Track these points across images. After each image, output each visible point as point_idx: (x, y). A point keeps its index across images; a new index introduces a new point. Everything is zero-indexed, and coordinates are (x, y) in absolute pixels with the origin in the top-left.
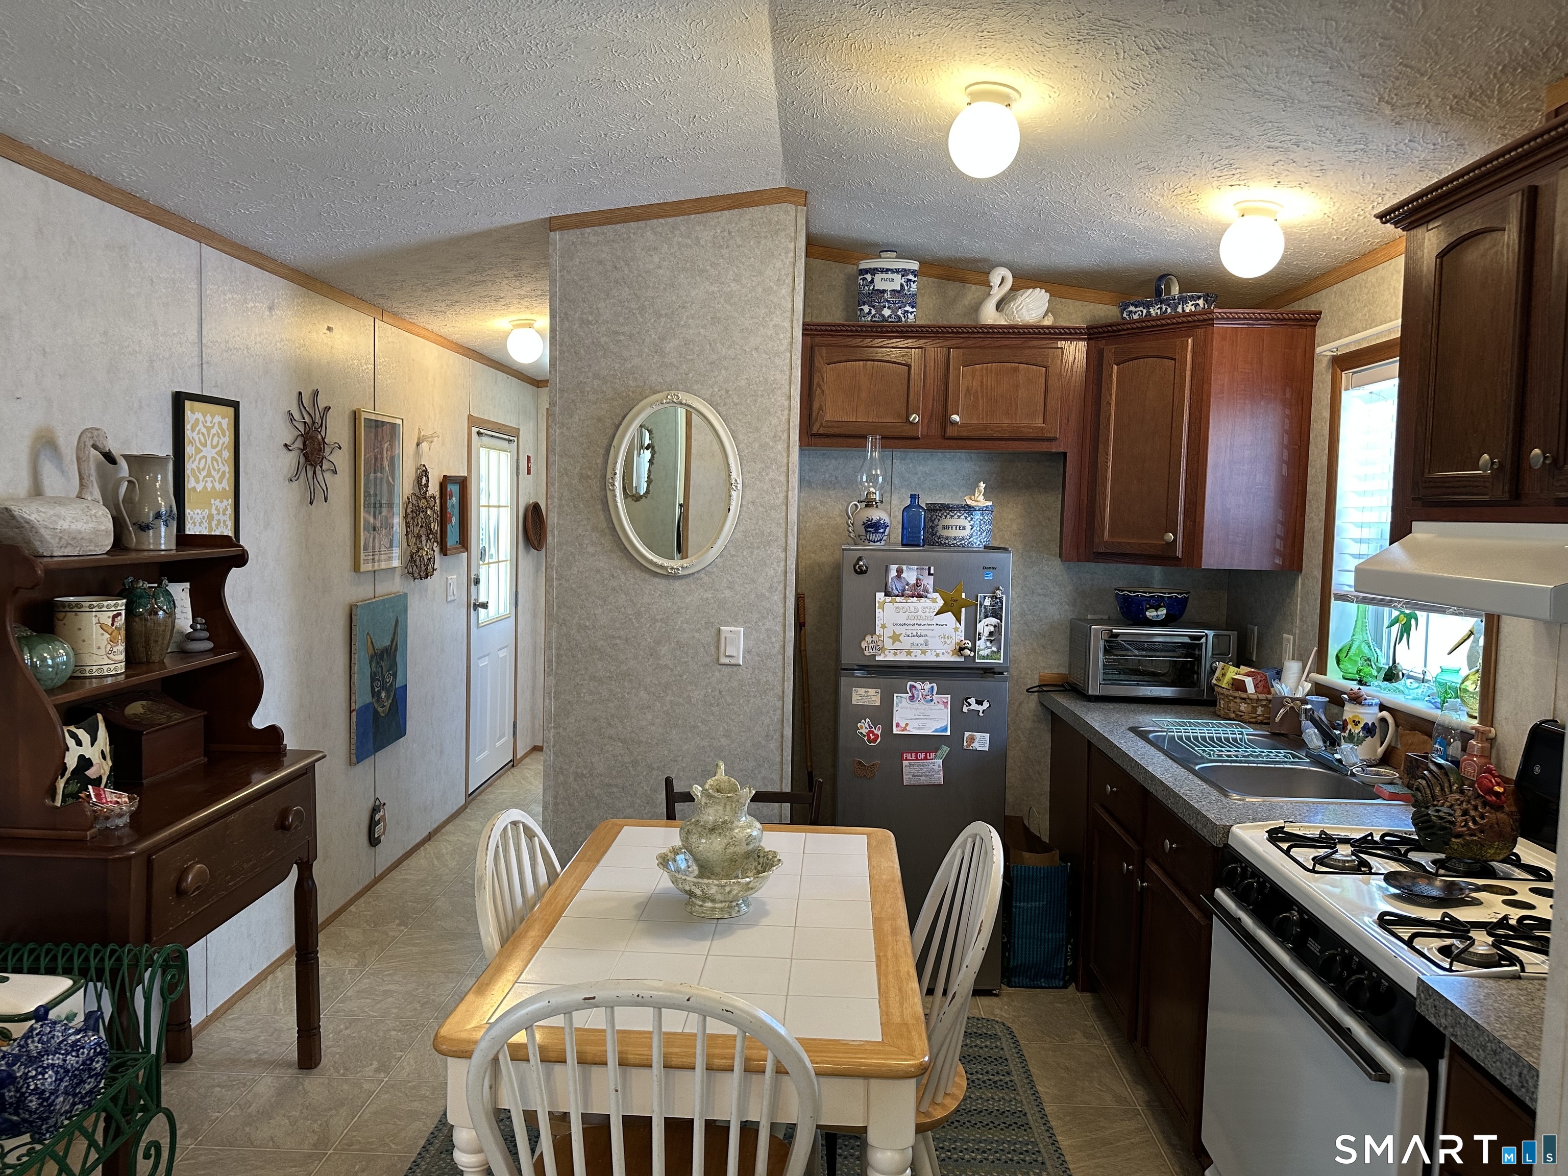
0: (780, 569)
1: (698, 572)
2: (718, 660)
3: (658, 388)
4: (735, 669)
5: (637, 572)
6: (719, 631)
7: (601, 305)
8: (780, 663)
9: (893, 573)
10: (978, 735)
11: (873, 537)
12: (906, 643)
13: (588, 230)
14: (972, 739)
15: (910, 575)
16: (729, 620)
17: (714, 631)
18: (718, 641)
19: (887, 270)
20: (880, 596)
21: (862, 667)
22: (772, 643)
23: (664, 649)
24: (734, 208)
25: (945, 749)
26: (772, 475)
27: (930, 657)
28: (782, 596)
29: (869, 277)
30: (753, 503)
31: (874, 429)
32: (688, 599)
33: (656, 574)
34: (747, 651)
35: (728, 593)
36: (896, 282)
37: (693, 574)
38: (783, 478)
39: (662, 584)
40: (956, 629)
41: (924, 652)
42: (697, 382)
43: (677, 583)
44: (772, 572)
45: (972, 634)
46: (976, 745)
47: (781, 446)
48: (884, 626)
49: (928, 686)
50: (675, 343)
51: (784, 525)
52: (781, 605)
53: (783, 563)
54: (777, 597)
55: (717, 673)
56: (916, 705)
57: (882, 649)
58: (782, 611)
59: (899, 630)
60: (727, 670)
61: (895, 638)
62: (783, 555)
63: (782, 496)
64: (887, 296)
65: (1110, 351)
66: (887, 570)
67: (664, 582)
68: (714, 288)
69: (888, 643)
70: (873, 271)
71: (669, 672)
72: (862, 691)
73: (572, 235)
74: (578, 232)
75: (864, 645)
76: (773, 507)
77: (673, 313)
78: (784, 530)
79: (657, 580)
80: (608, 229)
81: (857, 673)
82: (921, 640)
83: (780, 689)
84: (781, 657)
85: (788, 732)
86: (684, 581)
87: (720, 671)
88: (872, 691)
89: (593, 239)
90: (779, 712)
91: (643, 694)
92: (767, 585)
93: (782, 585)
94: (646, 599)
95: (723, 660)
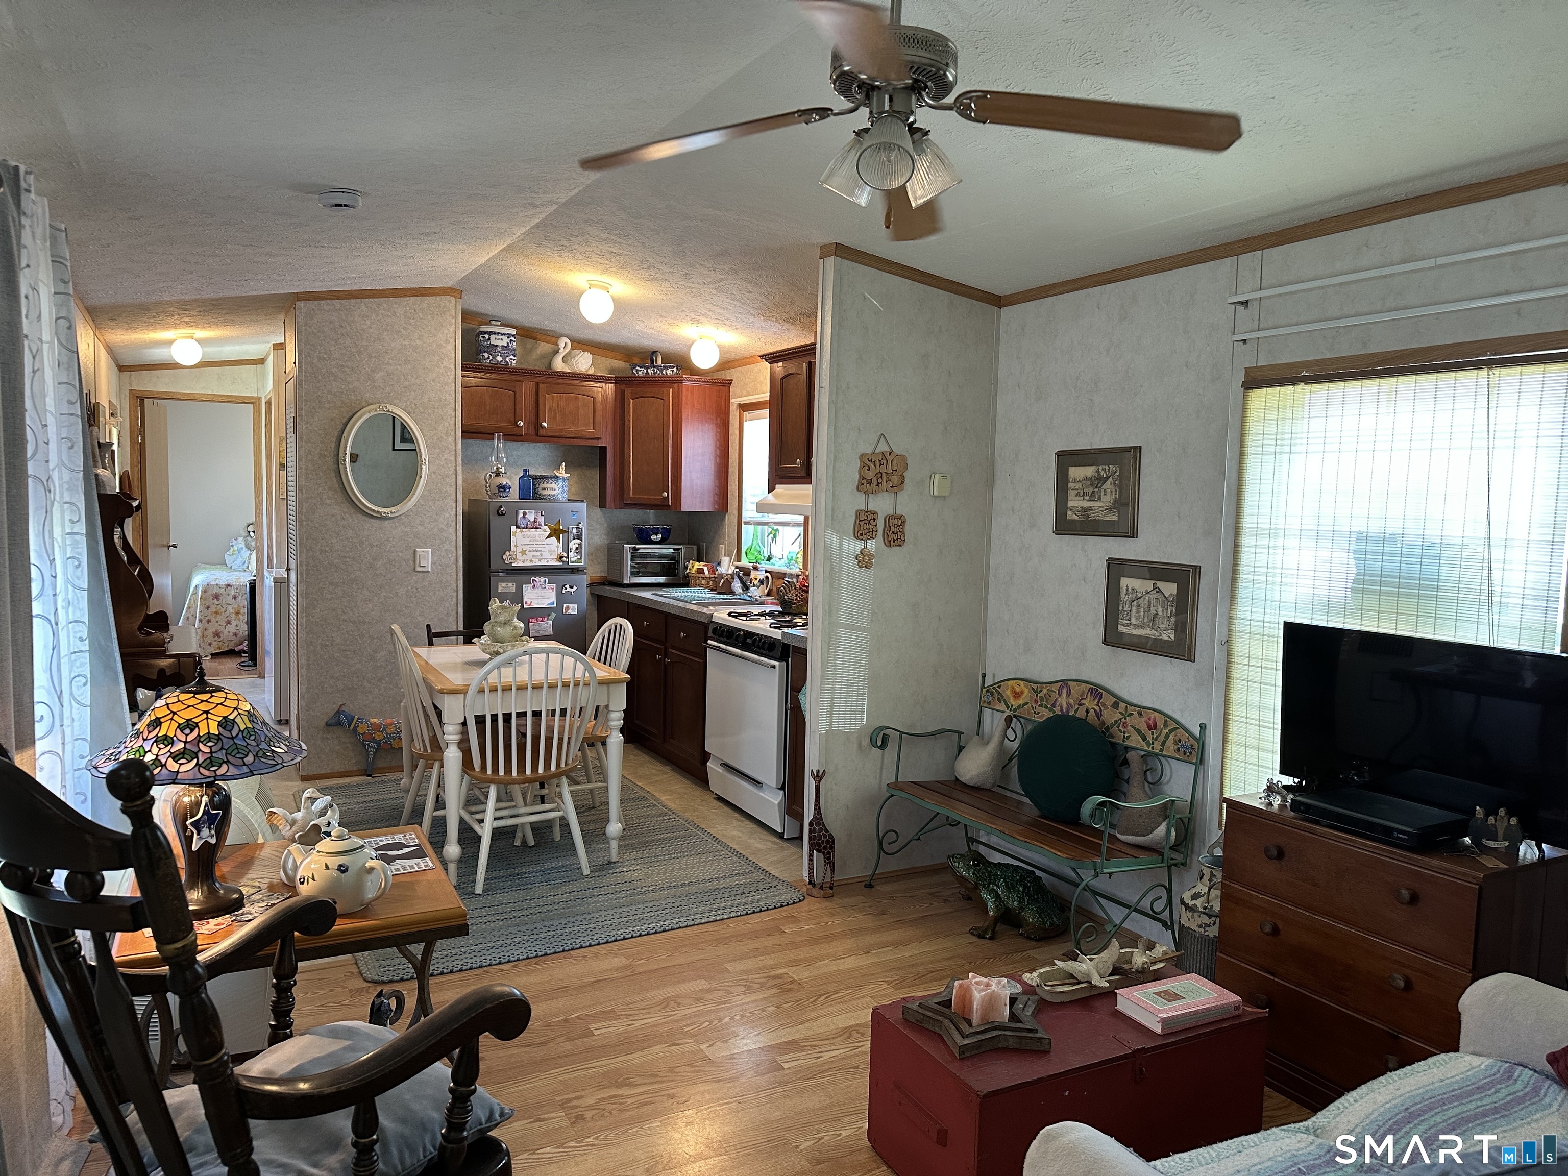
0: (453, 513)
1: (401, 515)
2: (415, 569)
3: (371, 401)
4: (426, 574)
5: (360, 516)
6: (415, 551)
7: (333, 348)
8: (454, 570)
9: (521, 515)
10: (571, 606)
11: (503, 494)
12: (530, 555)
13: (323, 302)
14: (568, 608)
15: (531, 516)
16: (422, 544)
17: (411, 551)
18: (415, 557)
19: (498, 334)
20: (513, 528)
22: (449, 558)
23: (378, 563)
24: (417, 296)
25: (554, 615)
26: (446, 456)
27: (543, 563)
28: (455, 530)
29: (487, 336)
30: (434, 473)
31: (498, 430)
32: (394, 532)
33: (373, 517)
34: (433, 563)
35: (420, 528)
36: (505, 341)
37: (398, 516)
40: (558, 547)
41: (540, 560)
42: (396, 398)
43: (387, 522)
44: (447, 515)
45: (568, 550)
46: (570, 612)
48: (516, 546)
49: (543, 579)
50: (381, 374)
51: (454, 486)
52: (454, 535)
54: (452, 530)
55: (414, 577)
56: (536, 591)
57: (515, 559)
58: (454, 538)
59: (525, 548)
60: (421, 575)
61: (523, 553)
62: (454, 505)
63: (452, 469)
64: (499, 349)
65: (628, 392)
66: (517, 513)
67: (378, 522)
68: (406, 342)
69: (519, 556)
70: (490, 333)
71: (383, 578)
73: (312, 305)
74: (316, 302)
75: (504, 557)
76: (447, 476)
77: (379, 356)
78: (454, 489)
79: (373, 520)
80: (337, 303)
81: (501, 574)
82: (538, 553)
83: (455, 585)
84: (454, 566)
85: (461, 611)
86: (391, 521)
87: (416, 576)
89: (325, 307)
90: (454, 599)
91: (366, 592)
92: (445, 523)
93: (454, 524)
94: (366, 533)
95: (418, 569)
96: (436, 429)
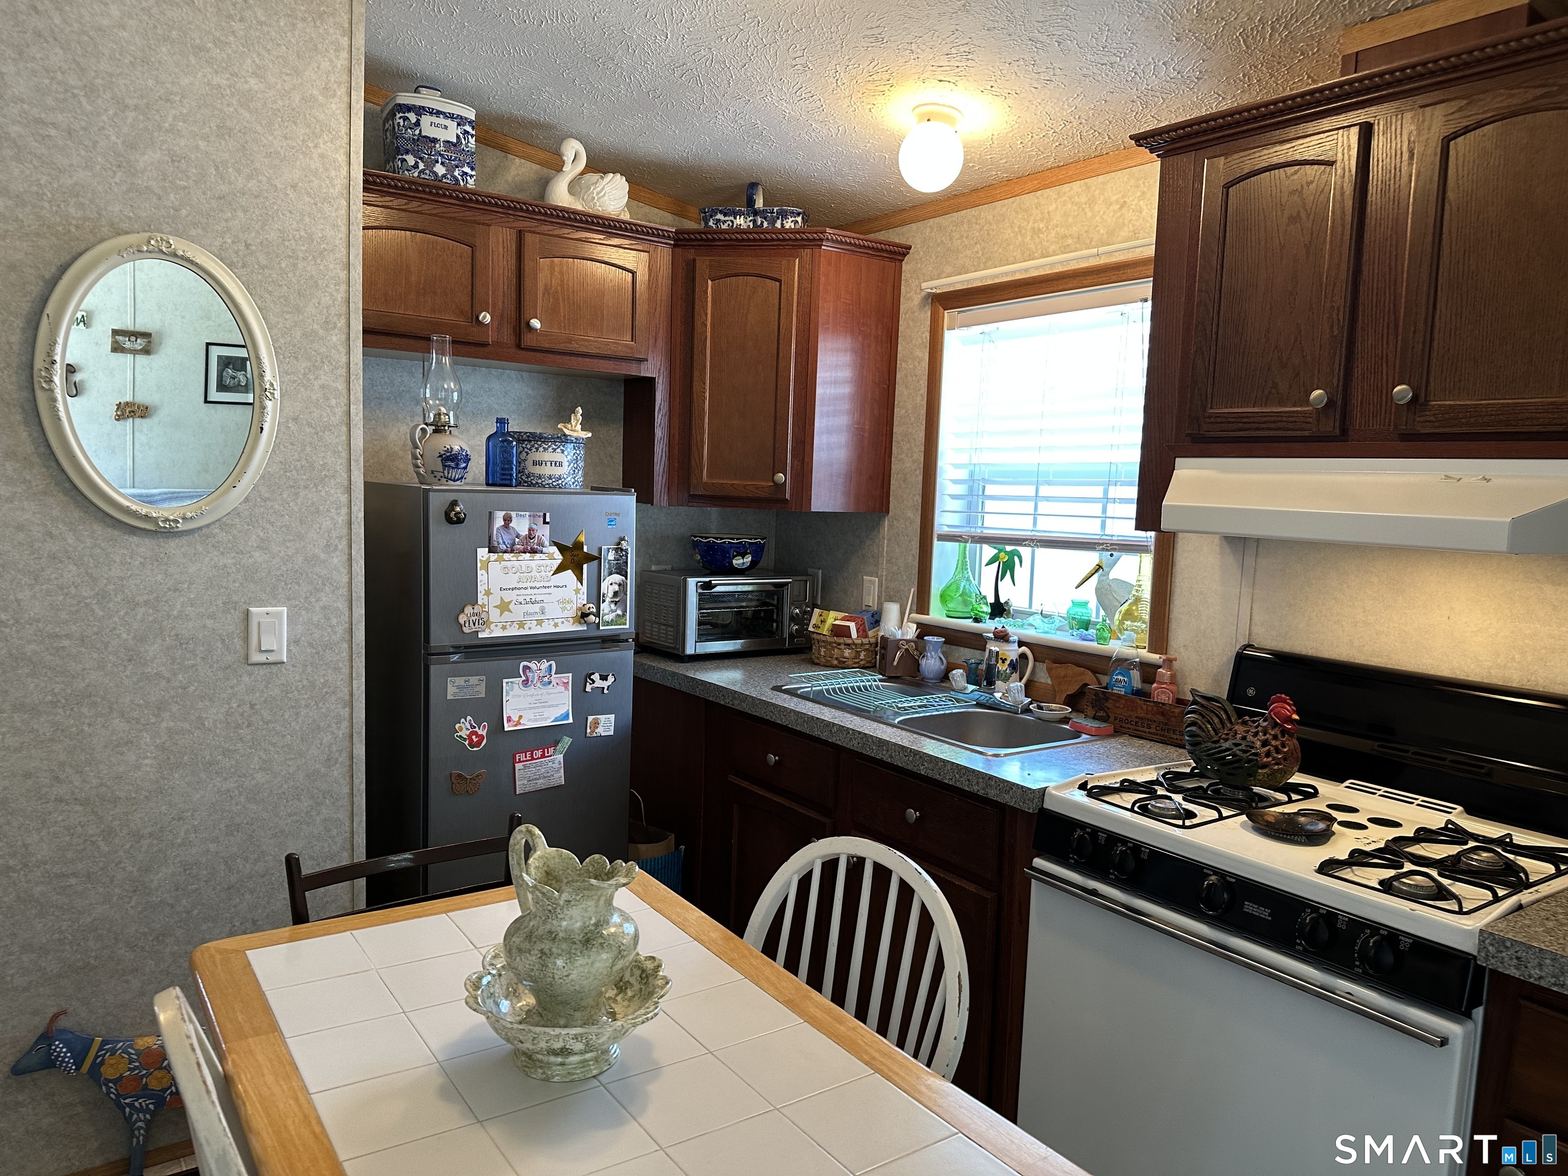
0: (342, 519)
1: (208, 526)
2: (247, 657)
3: (125, 226)
4: (274, 669)
5: (98, 527)
6: (247, 613)
8: (345, 654)
9: (499, 522)
10: (602, 718)
11: (454, 474)
12: (518, 612)
14: (596, 723)
15: (521, 525)
16: (264, 596)
17: (238, 615)
18: (246, 629)
19: (438, 113)
20: (483, 553)
21: (457, 649)
22: (332, 627)
23: (153, 649)
25: (567, 741)
26: (324, 379)
27: (547, 628)
28: (345, 557)
29: (412, 117)
30: (295, 419)
31: (440, 327)
32: (192, 569)
33: (134, 530)
34: (294, 641)
35: (259, 557)
36: (451, 132)
37: (200, 528)
38: (341, 386)
39: (144, 546)
40: (577, 591)
41: (540, 622)
42: (195, 225)
44: (327, 523)
45: (597, 597)
46: (601, 731)
47: (336, 338)
48: (488, 593)
49: (545, 665)
50: (153, 155)
51: (344, 454)
52: (345, 571)
53: (344, 511)
54: (337, 560)
55: (246, 678)
56: (531, 690)
57: (486, 623)
58: (345, 579)
59: (509, 596)
60: (262, 671)
61: (504, 607)
62: (344, 499)
63: (340, 411)
64: (440, 147)
65: (703, 264)
66: (491, 517)
67: (148, 542)
68: (221, 80)
69: (494, 615)
70: (420, 111)
71: (163, 683)
72: (460, 681)
75: (462, 618)
76: (328, 428)
78: (344, 461)
79: (135, 539)
81: (456, 658)
82: (536, 608)
83: (346, 691)
84: (345, 645)
85: (360, 750)
86: (184, 540)
87: (250, 674)
88: (474, 680)
90: (345, 724)
91: (117, 723)
92: (323, 542)
93: (345, 542)
94: (115, 572)
95: (257, 657)
96: (298, 310)
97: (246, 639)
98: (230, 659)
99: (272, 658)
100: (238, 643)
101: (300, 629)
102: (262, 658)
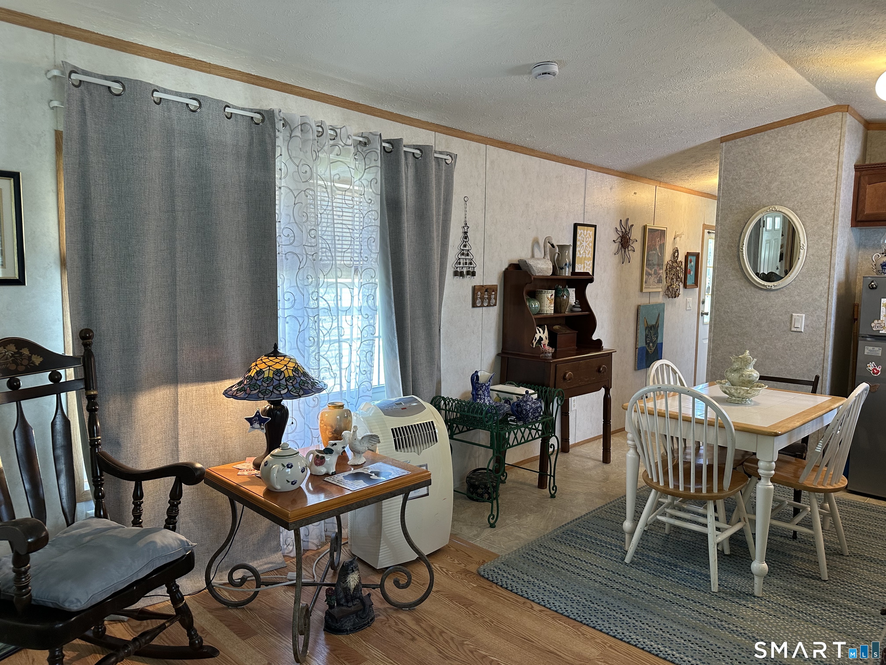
0: (826, 287)
2: (791, 329)
3: (766, 205)
4: (799, 333)
5: (752, 288)
7: (742, 171)
8: (824, 332)
13: (738, 140)
16: (798, 310)
17: (789, 315)
18: (791, 320)
21: (871, 336)
23: (763, 323)
24: (809, 119)
26: (823, 241)
32: (777, 300)
33: (761, 289)
34: (806, 326)
35: (797, 298)
38: (830, 243)
39: (764, 293)
42: (786, 200)
43: (772, 293)
47: (829, 227)
50: (776, 183)
53: (828, 284)
55: (790, 335)
60: (795, 334)
62: (828, 280)
63: (828, 251)
68: (797, 157)
71: (766, 334)
72: (871, 348)
73: (730, 143)
74: (733, 141)
76: (824, 257)
77: (775, 170)
79: (762, 292)
80: (747, 138)
81: (868, 340)
87: (791, 334)
88: (877, 349)
89: (739, 143)
90: (822, 355)
91: (753, 343)
93: (827, 295)
94: (756, 300)
95: (793, 329)
96: (817, 220)
97: (791, 323)
98: (785, 328)
99: (798, 330)
100: (788, 324)
101: (809, 322)
102: (795, 330)
